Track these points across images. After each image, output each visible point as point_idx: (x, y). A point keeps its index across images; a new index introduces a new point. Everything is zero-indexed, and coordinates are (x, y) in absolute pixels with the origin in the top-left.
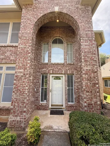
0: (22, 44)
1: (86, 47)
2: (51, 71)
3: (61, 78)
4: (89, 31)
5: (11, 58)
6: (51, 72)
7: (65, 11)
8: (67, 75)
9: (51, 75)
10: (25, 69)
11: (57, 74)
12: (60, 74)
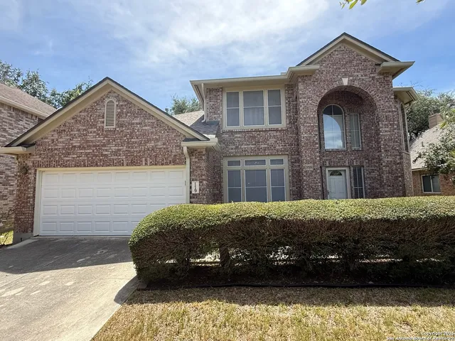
0: (306, 133)
1: (386, 133)
2: (327, 162)
3: (343, 173)
4: (390, 112)
5: (277, 147)
6: (328, 165)
7: (356, 84)
8: (352, 168)
9: (327, 169)
10: (314, 164)
11: (337, 166)
12: (341, 166)
